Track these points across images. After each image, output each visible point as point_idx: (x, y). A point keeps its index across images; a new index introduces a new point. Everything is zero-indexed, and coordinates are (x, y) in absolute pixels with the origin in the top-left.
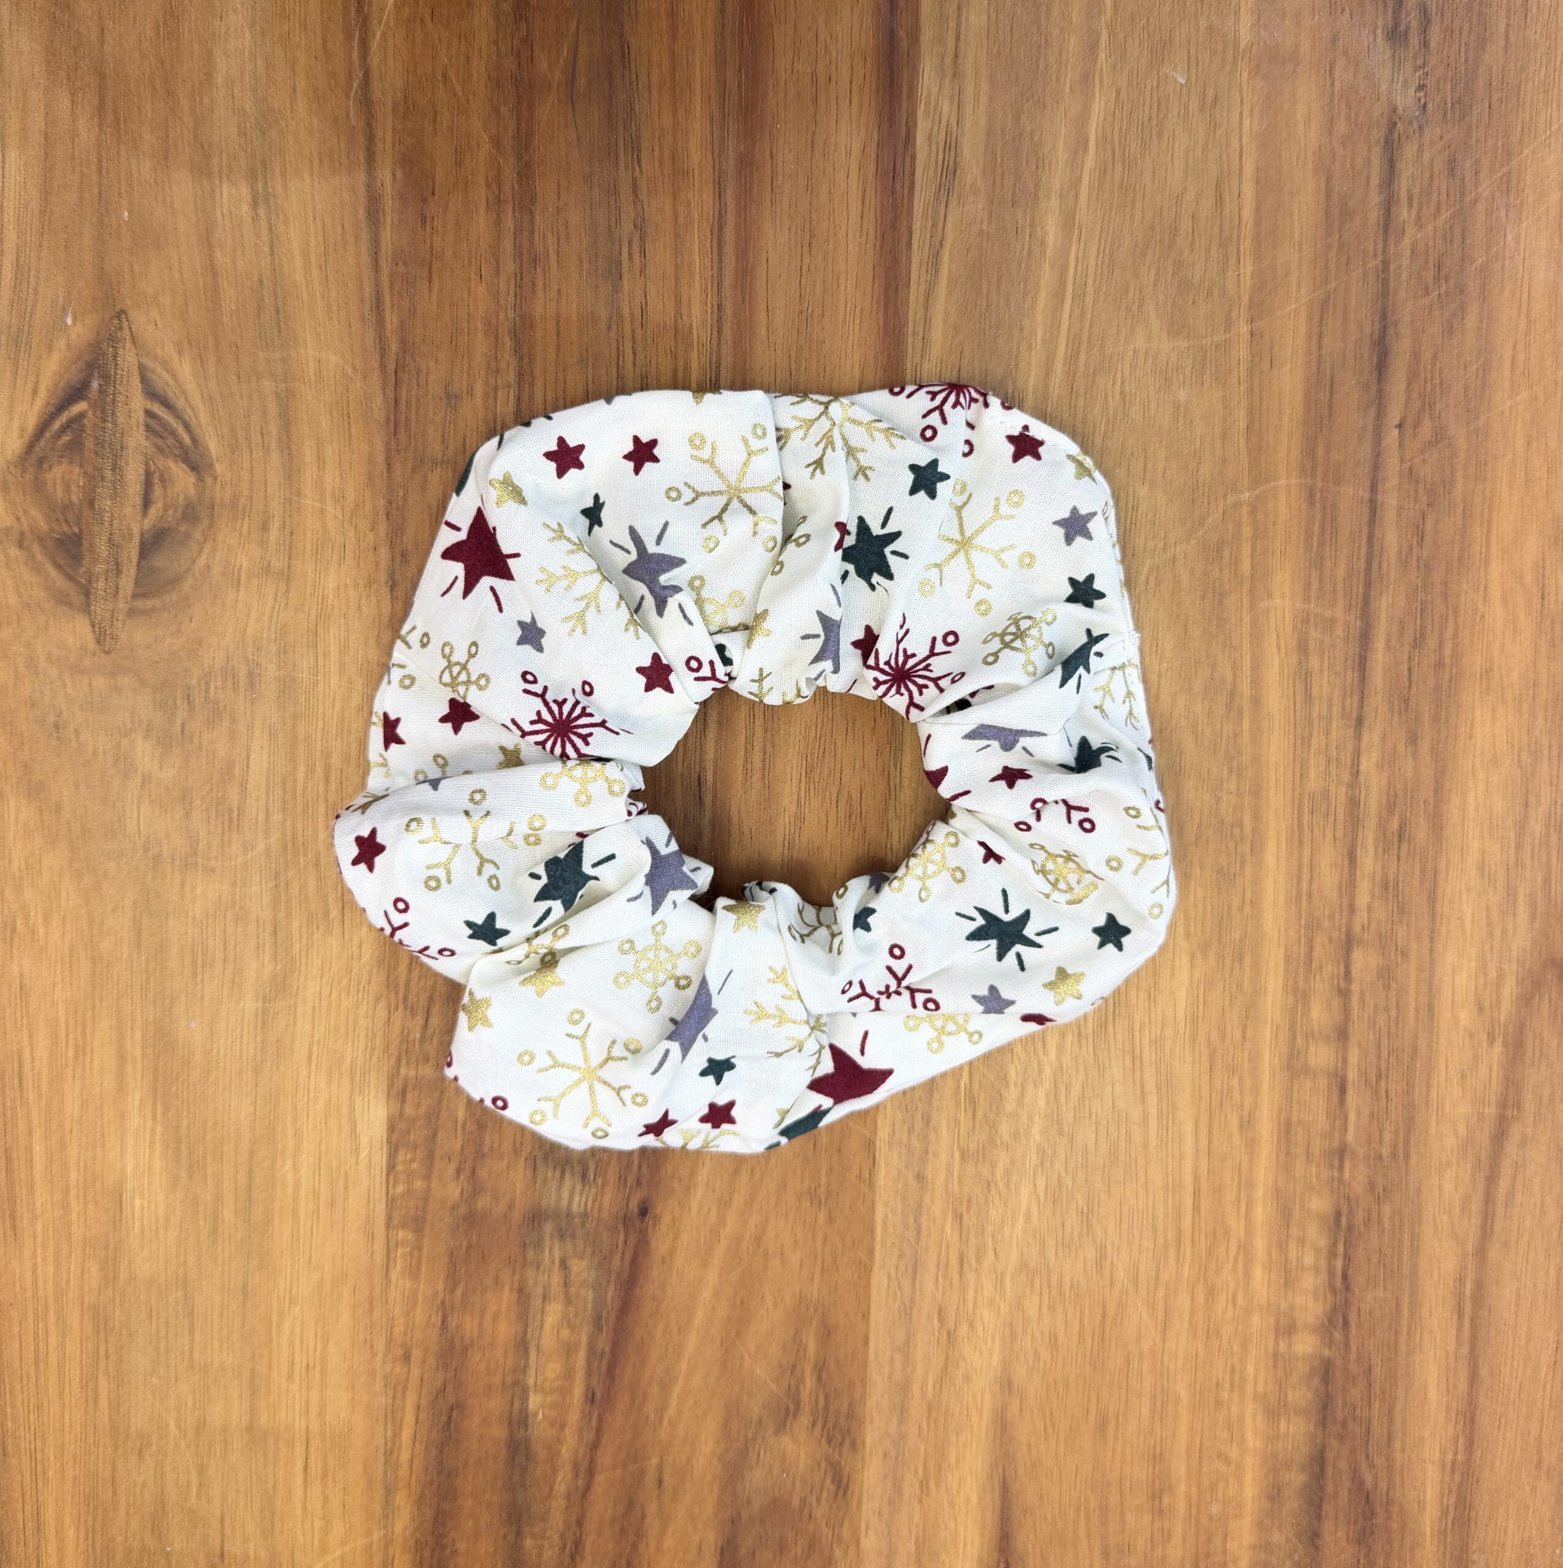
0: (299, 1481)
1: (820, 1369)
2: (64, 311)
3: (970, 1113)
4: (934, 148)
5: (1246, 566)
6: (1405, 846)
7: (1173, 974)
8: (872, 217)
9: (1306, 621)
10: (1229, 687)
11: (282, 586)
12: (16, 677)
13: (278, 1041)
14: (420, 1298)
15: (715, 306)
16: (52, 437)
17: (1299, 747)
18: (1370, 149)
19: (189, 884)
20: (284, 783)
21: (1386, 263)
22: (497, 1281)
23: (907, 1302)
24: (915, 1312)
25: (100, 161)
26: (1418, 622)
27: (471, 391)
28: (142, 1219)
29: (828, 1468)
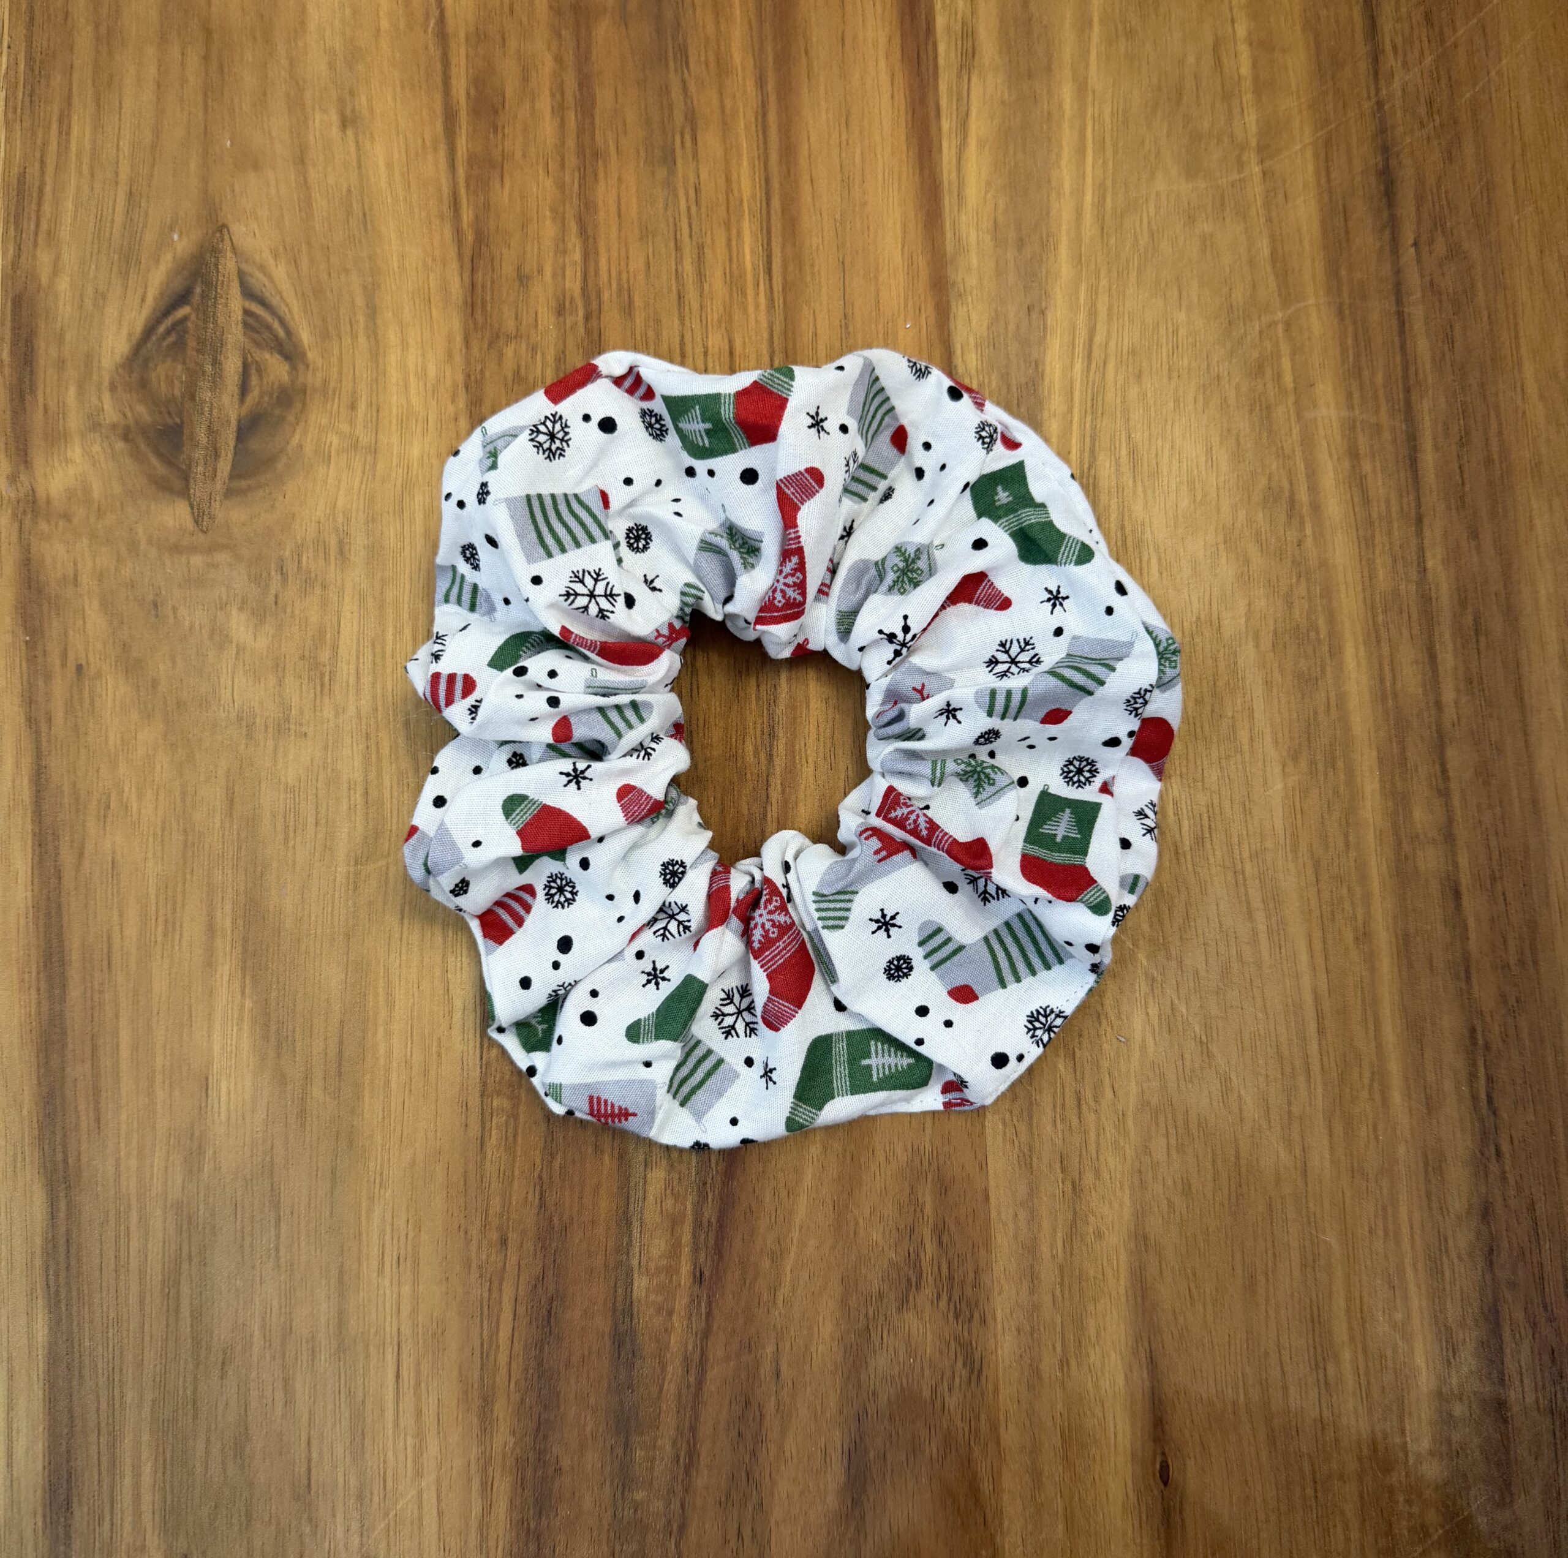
1: (940, 1232)
2: (171, 229)
4: (953, 35)
5: (1288, 378)
6: (1482, 639)
7: (1266, 784)
8: (902, 96)
9: (1353, 427)
10: (1287, 494)
11: (370, 460)
12: (118, 561)
15: (763, 183)
16: (158, 340)
17: (1363, 548)
19: (281, 750)
20: (373, 645)
21: (1380, 104)
23: (1026, 1150)
24: (1035, 1160)
25: (205, 103)
26: (1462, 422)
27: (540, 271)
28: (228, 1105)
29: (958, 1350)
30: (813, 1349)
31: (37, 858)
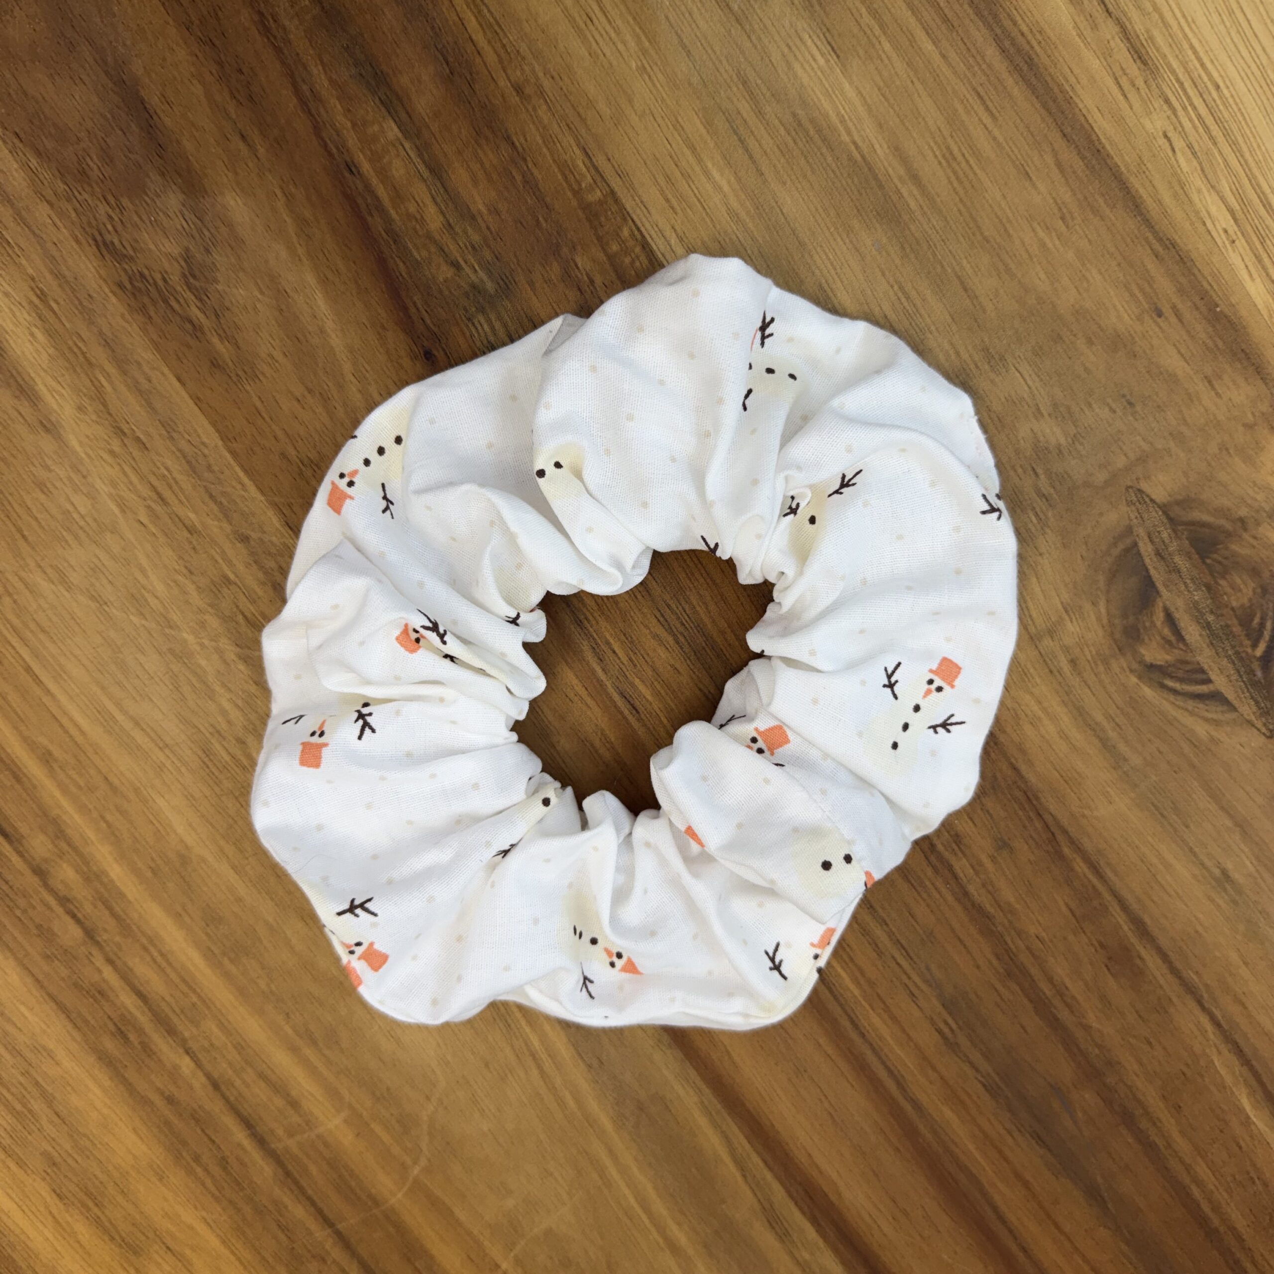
4: (794, 1226)
6: (113, 1028)
8: (803, 1161)
10: (321, 1045)
12: (1185, 420)
17: (241, 1041)
24: (164, 432)
26: (235, 1175)
27: (993, 859)
28: (808, 49)
29: (125, 252)
30: (230, 175)
31: (1094, 137)
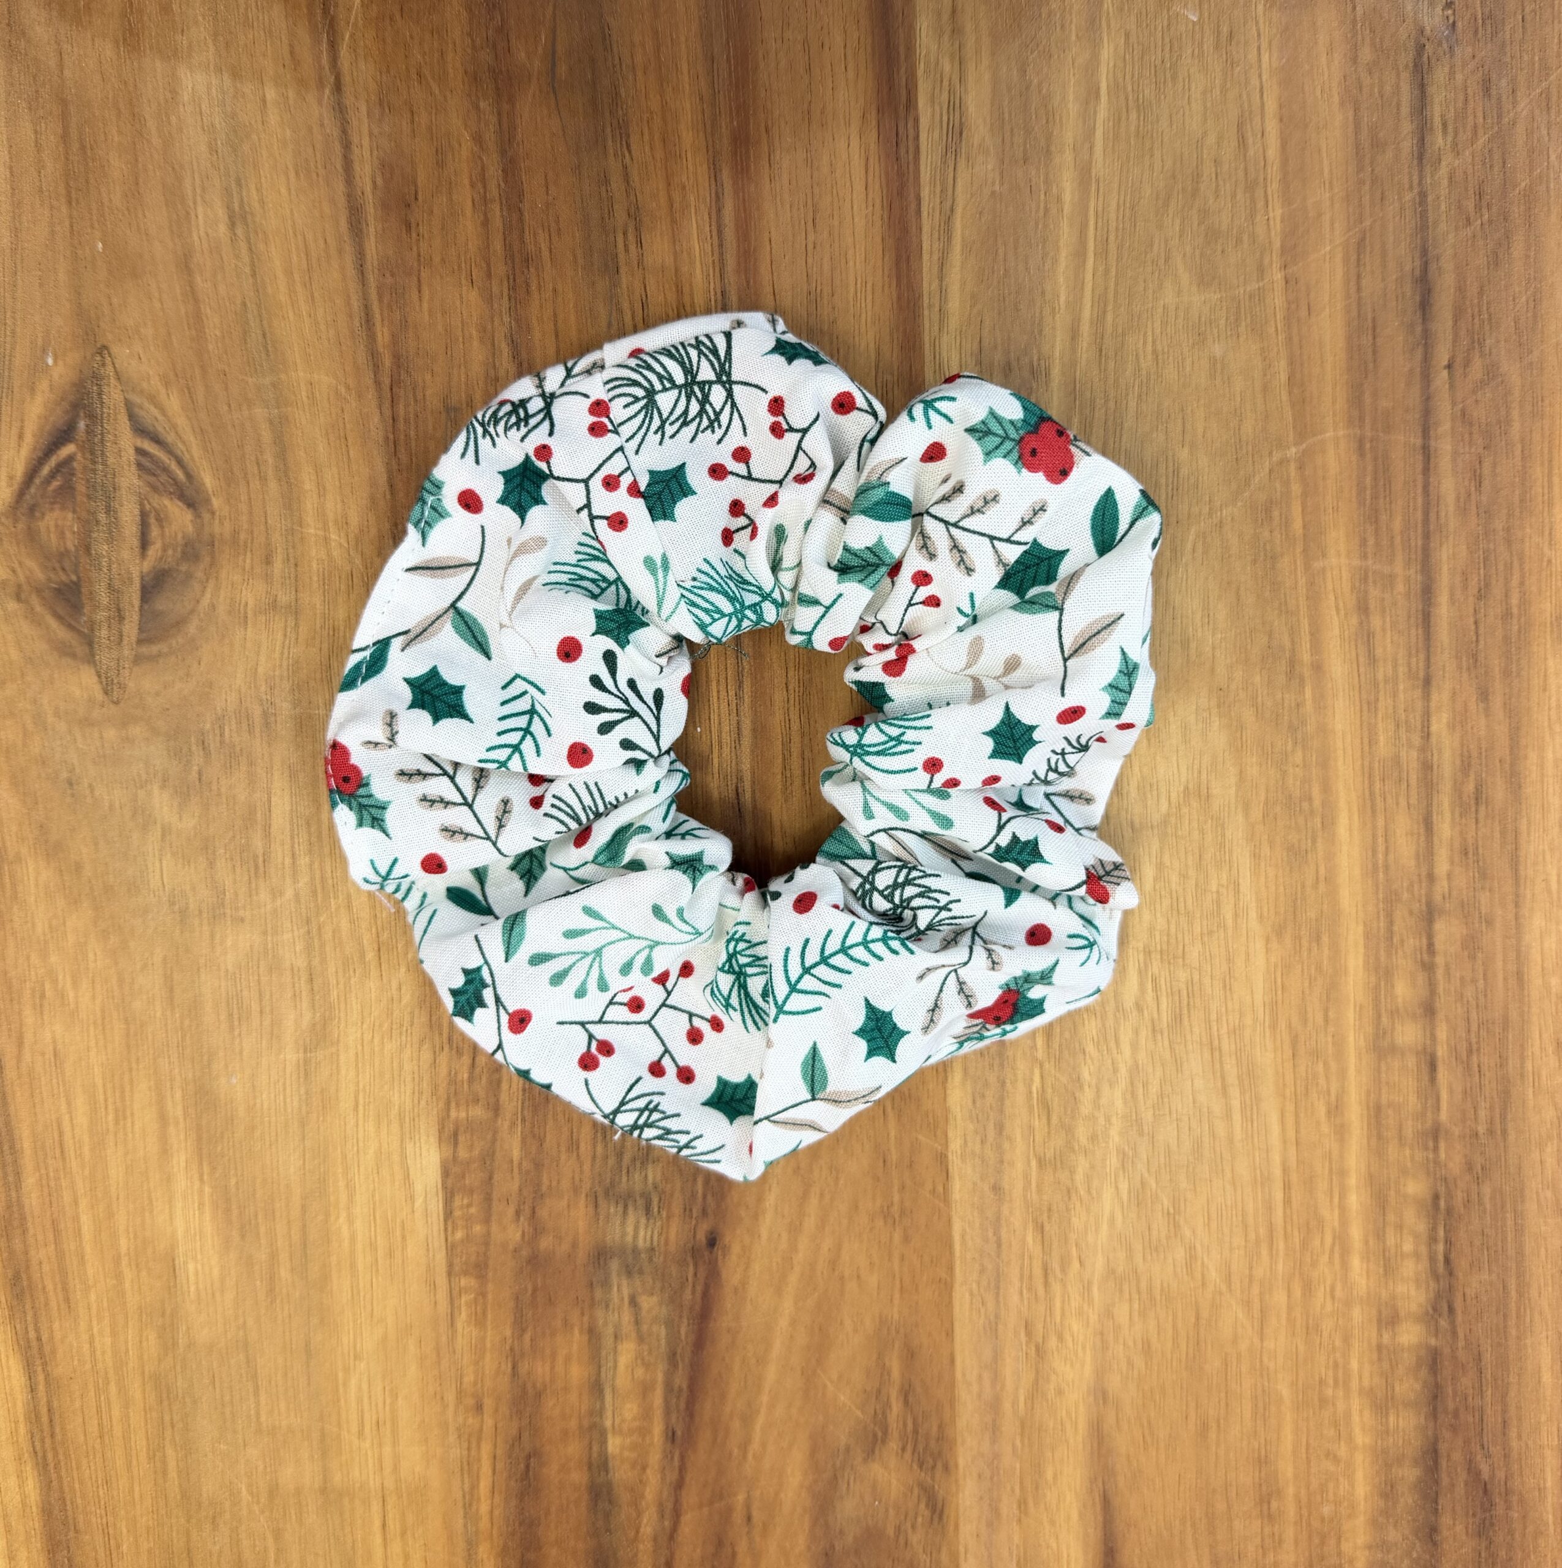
0: (378, 1540)
1: (906, 1394)
2: (44, 351)
3: (1044, 1120)
4: (937, 108)
5: (1297, 525)
6: (1482, 809)
7: (1248, 959)
8: (877, 186)
9: (1365, 579)
10: (1288, 654)
11: (291, 622)
12: (25, 735)
13: (322, 1091)
14: (488, 1345)
16: (42, 483)
17: (1365, 713)
18: (1398, 75)
19: (218, 936)
20: (308, 824)
21: (1423, 195)
22: (566, 1322)
23: (992, 1318)
24: (1000, 1326)
25: (69, 194)
26: (1482, 571)
27: (469, 403)
28: (197, 1283)
29: (921, 1493)
30: (782, 1496)
